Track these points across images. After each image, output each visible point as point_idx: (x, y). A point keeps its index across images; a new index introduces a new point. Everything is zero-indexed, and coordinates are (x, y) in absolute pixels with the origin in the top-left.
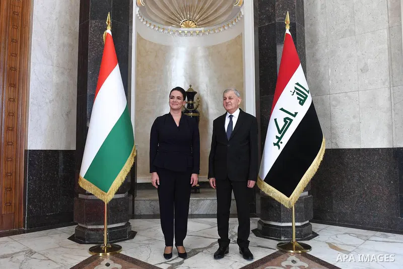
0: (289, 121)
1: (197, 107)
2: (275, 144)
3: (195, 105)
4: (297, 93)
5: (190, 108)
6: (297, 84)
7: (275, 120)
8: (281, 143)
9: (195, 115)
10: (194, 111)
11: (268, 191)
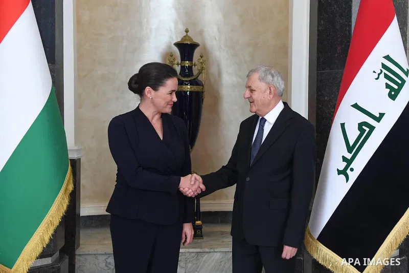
0: (368, 130)
1: (200, 73)
2: (340, 172)
3: (195, 71)
4: (386, 76)
5: (185, 76)
6: (388, 58)
7: (343, 125)
8: (352, 170)
9: (195, 88)
10: (195, 82)
11: (324, 259)
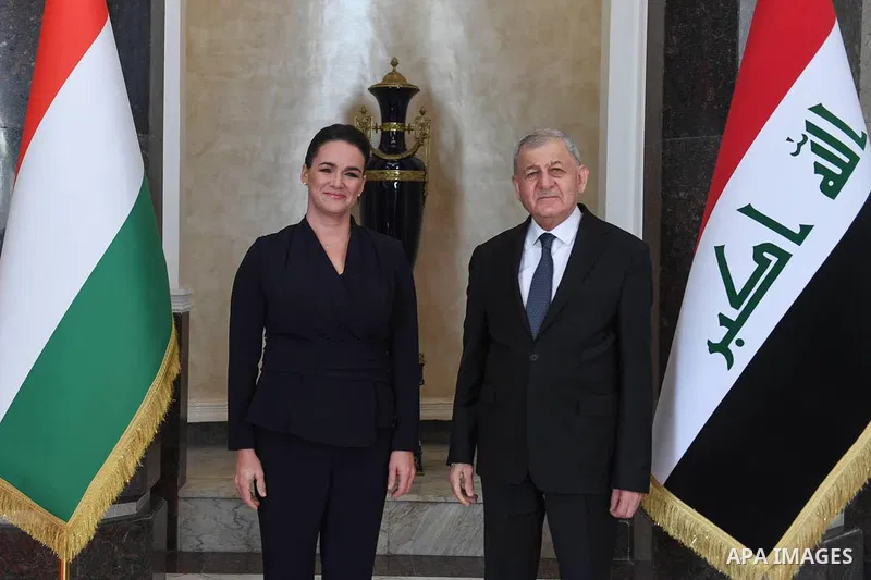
0: (774, 260)
1: (419, 144)
2: (713, 348)
3: (410, 143)
4: (815, 148)
5: (390, 151)
6: (819, 110)
7: (720, 251)
8: (740, 343)
9: (409, 175)
10: (409, 163)
11: (681, 527)
